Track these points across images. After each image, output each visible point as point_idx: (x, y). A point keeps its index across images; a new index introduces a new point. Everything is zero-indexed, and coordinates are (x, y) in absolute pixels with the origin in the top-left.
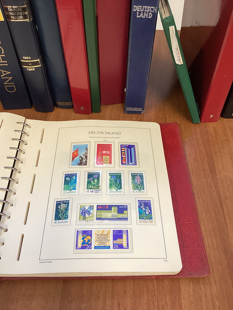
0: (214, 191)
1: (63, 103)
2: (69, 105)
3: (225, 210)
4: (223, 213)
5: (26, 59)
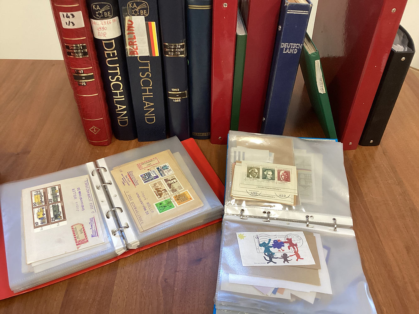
0: (364, 212)
1: (200, 133)
2: (205, 135)
3: (378, 229)
4: (376, 232)
5: (174, 91)
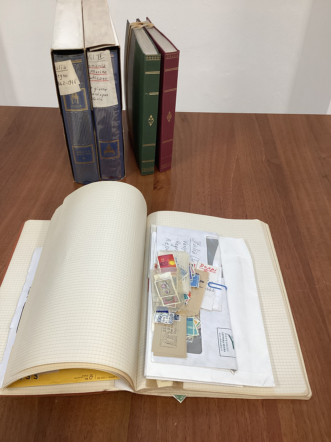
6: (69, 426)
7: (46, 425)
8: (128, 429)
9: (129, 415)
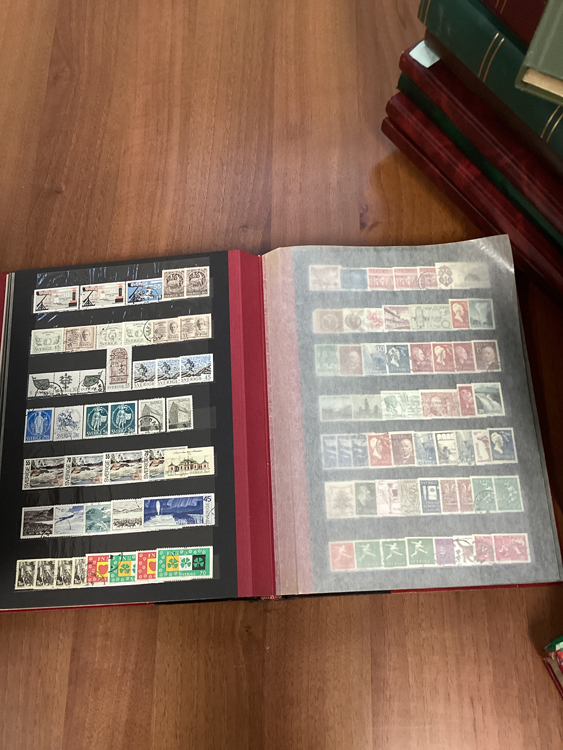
6: (292, 684)
7: (261, 683)
8: (370, 685)
9: (370, 665)
